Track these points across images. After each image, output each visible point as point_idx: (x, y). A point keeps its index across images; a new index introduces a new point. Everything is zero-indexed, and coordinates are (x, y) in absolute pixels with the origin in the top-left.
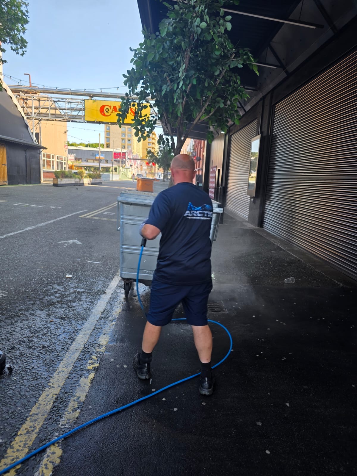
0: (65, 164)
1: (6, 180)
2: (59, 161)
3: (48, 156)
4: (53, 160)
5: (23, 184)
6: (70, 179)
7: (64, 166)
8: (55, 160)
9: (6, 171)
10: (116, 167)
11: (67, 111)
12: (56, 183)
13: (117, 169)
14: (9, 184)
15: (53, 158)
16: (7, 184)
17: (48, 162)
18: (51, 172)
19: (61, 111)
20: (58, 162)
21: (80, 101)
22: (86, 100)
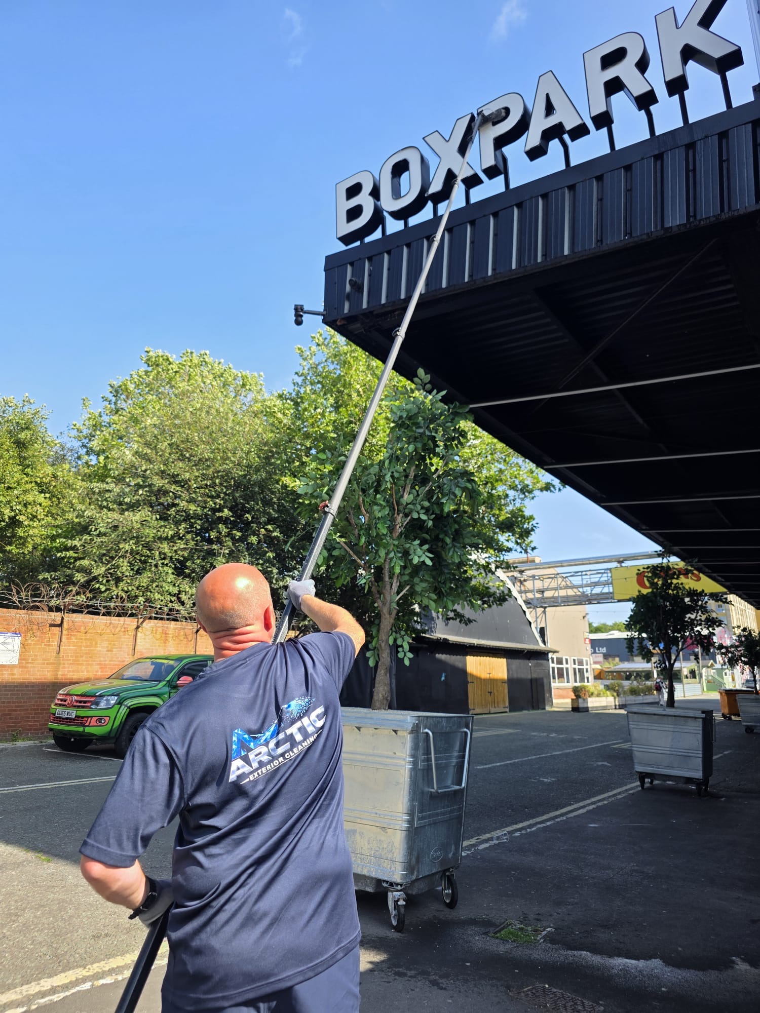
0: (587, 671)
1: (507, 704)
2: (577, 667)
3: (560, 661)
4: (567, 666)
5: (528, 710)
6: (597, 699)
7: (586, 675)
8: (571, 666)
9: (506, 691)
10: (693, 668)
11: (585, 589)
12: (575, 706)
13: (697, 673)
14: (511, 711)
15: (567, 663)
16: (507, 710)
17: (560, 671)
18: (565, 689)
19: (575, 590)
20: (575, 669)
21: (603, 571)
22: (612, 570)
